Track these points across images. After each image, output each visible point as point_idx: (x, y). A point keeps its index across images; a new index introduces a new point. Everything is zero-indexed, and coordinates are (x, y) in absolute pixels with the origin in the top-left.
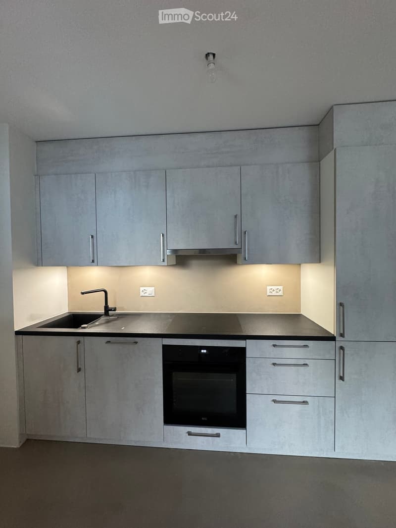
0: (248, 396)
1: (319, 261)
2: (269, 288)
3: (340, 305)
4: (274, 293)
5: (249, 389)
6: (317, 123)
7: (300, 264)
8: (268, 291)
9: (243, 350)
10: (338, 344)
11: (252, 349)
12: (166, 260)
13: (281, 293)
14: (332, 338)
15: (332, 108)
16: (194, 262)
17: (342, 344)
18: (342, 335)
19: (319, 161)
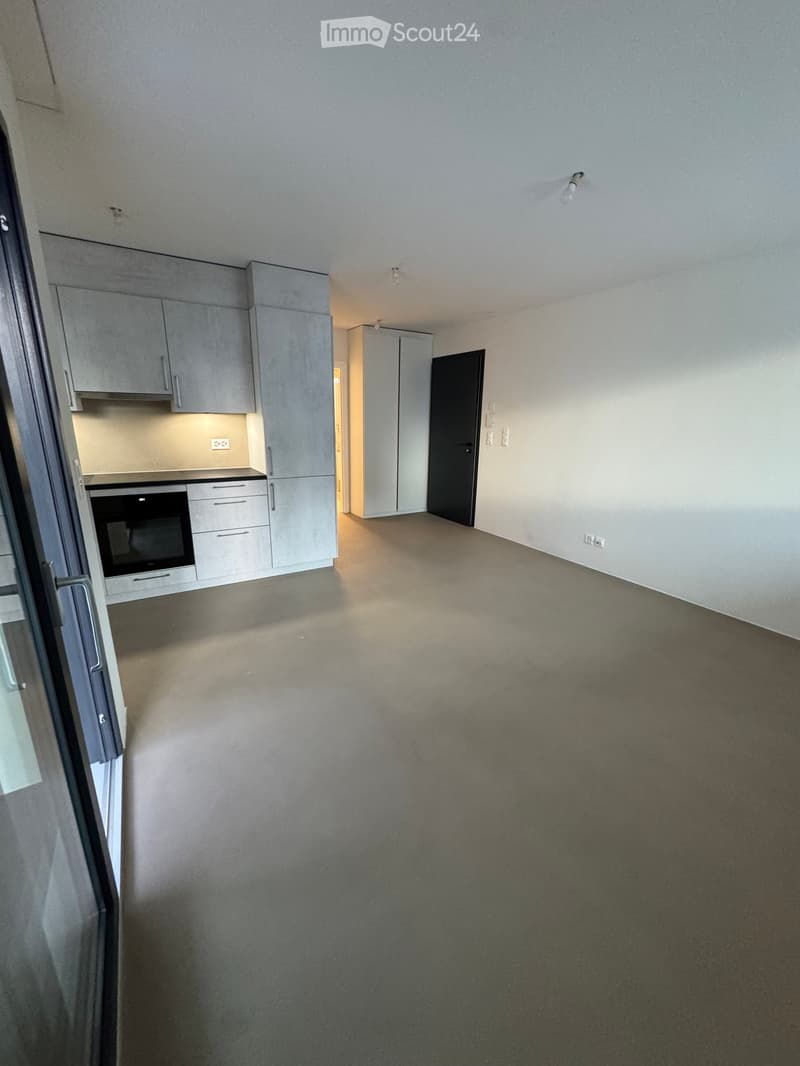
0: (194, 536)
1: (255, 411)
2: (213, 441)
3: (269, 450)
4: (220, 447)
5: (194, 529)
6: (244, 267)
7: (245, 415)
8: (213, 444)
9: (184, 495)
10: (269, 482)
11: (193, 492)
12: (74, 403)
13: (227, 447)
14: (264, 477)
15: (250, 263)
16: (112, 409)
17: (272, 481)
18: (271, 474)
19: (248, 310)
